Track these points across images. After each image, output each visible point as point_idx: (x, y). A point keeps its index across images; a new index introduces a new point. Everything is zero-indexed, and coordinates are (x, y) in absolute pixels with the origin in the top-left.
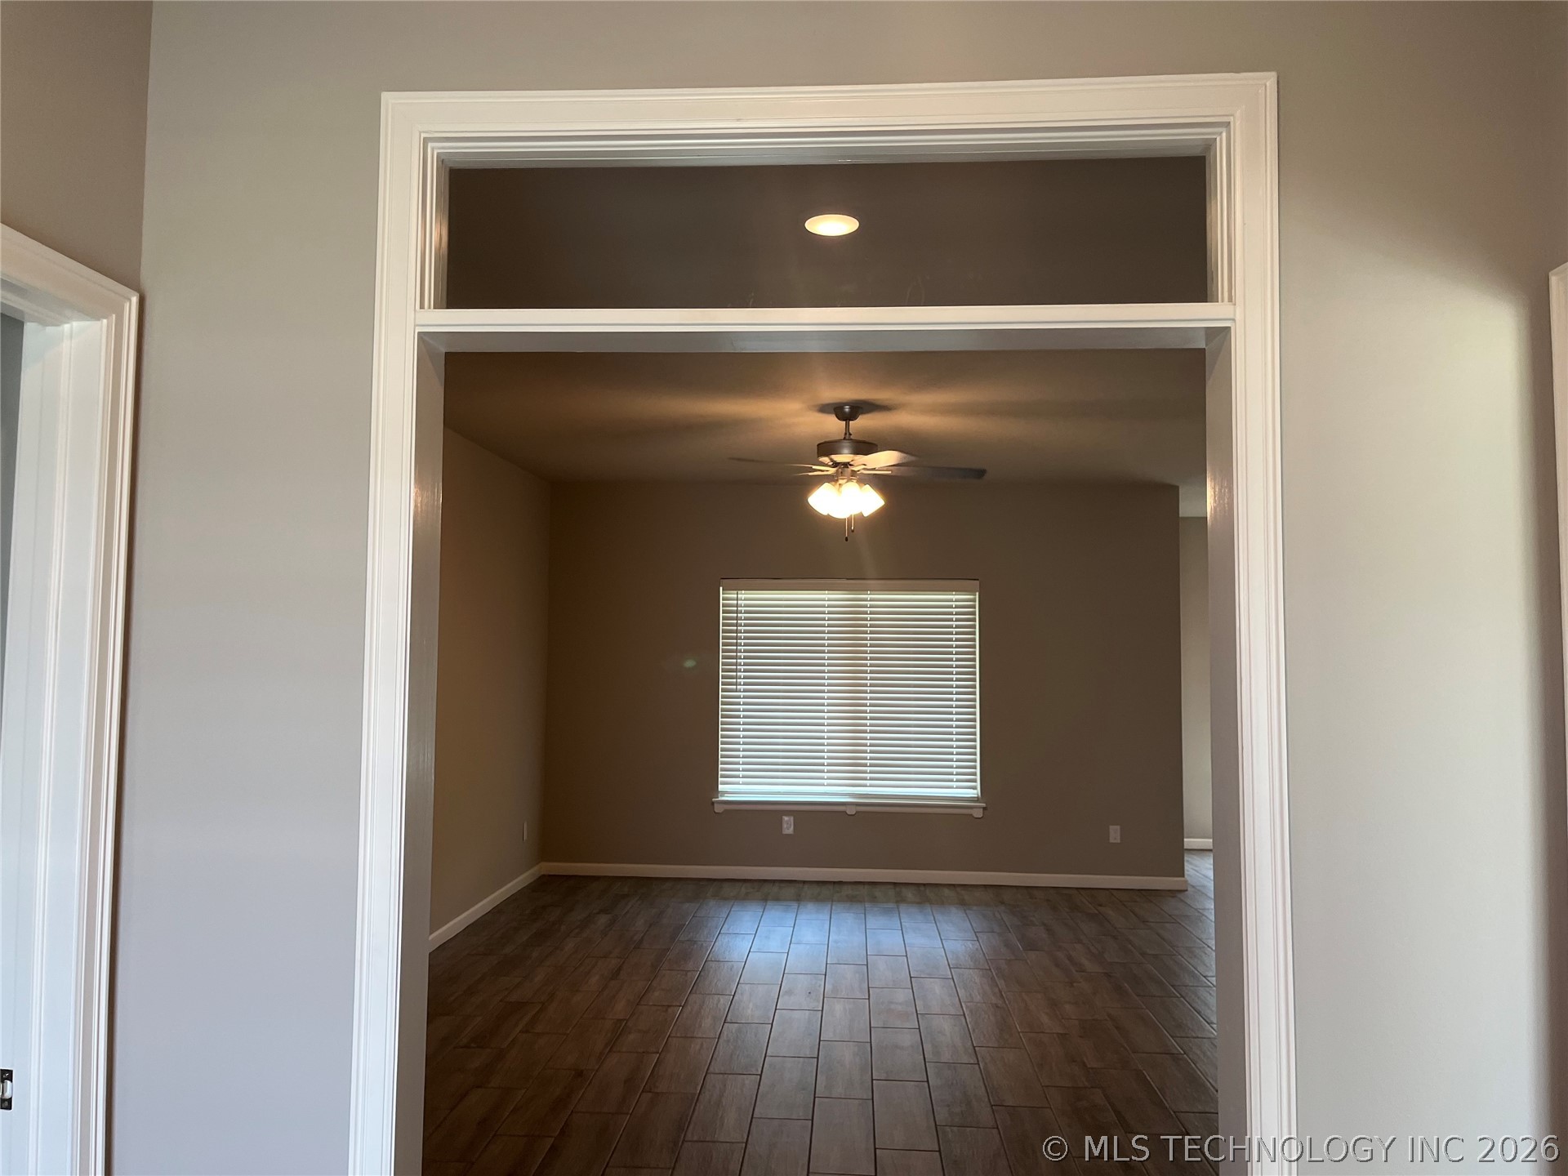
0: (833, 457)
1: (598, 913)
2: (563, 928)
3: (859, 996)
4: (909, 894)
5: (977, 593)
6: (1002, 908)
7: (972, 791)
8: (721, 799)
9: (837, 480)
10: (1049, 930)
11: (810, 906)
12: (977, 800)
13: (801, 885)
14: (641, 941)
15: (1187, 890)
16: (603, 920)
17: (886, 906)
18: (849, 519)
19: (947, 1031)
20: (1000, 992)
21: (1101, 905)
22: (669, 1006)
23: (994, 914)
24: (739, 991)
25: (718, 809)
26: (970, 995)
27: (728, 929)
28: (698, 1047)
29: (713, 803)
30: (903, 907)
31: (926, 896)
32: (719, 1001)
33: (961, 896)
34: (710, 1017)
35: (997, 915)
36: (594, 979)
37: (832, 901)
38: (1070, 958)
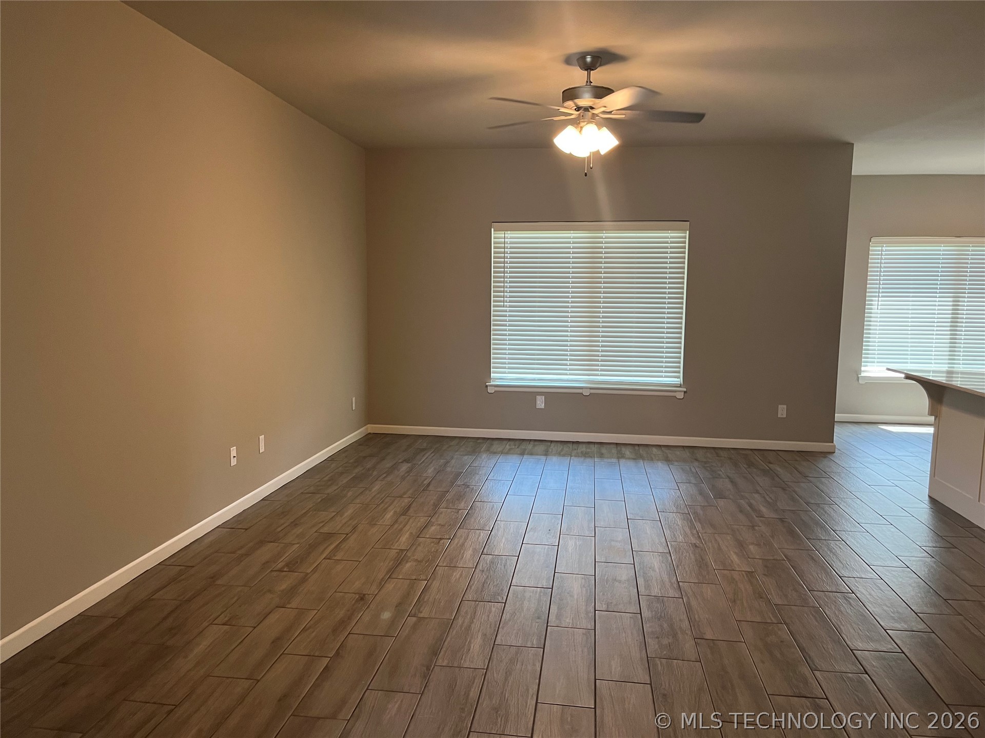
0: (576, 101)
1: (402, 462)
2: (375, 473)
3: (587, 533)
4: (627, 452)
5: (688, 232)
6: (696, 464)
7: (676, 379)
8: (492, 383)
9: (579, 123)
10: (732, 482)
11: (554, 459)
12: (680, 386)
13: (549, 444)
14: (429, 484)
15: (834, 452)
16: (404, 467)
17: (609, 460)
18: (589, 158)
19: (656, 565)
20: (698, 533)
21: (770, 463)
22: (441, 539)
23: (690, 468)
24: (496, 527)
25: (490, 390)
26: (674, 535)
27: (493, 476)
28: (458, 576)
29: (487, 386)
30: (622, 461)
31: (640, 452)
32: (479, 535)
33: (667, 453)
34: (471, 549)
35: (693, 470)
36: (389, 515)
37: (571, 456)
38: (750, 505)
